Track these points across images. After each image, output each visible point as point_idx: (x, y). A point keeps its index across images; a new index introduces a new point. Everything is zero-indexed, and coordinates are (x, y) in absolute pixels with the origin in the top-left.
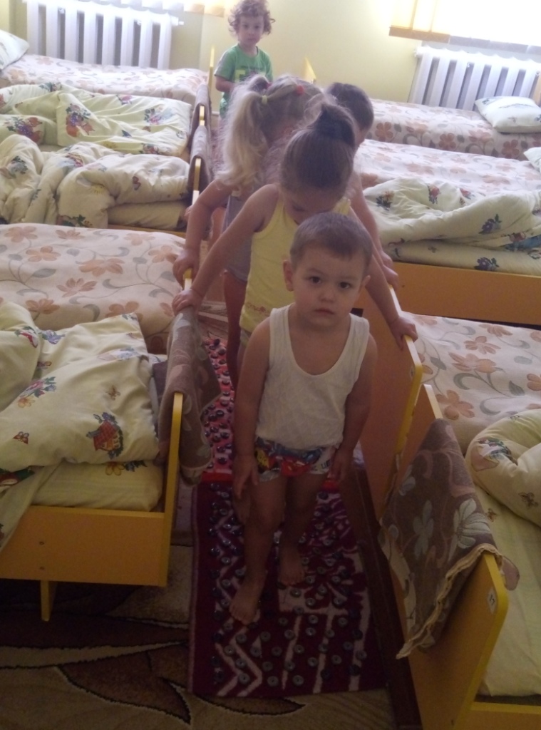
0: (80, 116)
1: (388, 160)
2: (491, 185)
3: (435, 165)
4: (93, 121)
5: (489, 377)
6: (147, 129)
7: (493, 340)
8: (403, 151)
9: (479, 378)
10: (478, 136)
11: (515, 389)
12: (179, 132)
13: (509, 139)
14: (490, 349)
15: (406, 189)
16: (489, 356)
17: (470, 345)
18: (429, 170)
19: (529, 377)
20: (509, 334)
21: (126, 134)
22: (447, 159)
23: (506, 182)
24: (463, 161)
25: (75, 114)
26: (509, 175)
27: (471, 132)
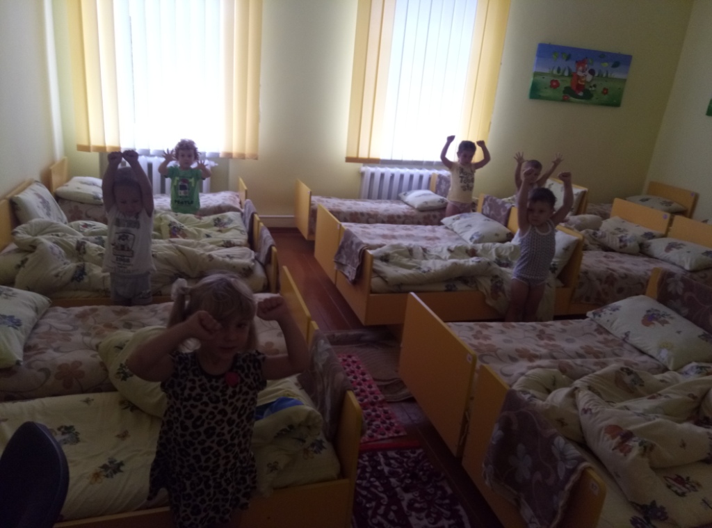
0: (178, 228)
1: (369, 234)
2: (431, 242)
3: (396, 234)
4: (186, 230)
5: (496, 354)
6: (220, 231)
7: (485, 332)
8: (374, 227)
9: (491, 355)
10: (408, 214)
11: (513, 360)
12: (241, 231)
13: (426, 214)
14: (486, 338)
15: (396, 250)
16: (488, 342)
17: (476, 337)
18: (394, 237)
19: (517, 350)
20: (491, 327)
21: (208, 236)
22: (400, 230)
23: (438, 238)
24: (409, 229)
25: (175, 227)
26: (438, 235)
27: (403, 212)
